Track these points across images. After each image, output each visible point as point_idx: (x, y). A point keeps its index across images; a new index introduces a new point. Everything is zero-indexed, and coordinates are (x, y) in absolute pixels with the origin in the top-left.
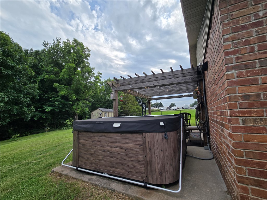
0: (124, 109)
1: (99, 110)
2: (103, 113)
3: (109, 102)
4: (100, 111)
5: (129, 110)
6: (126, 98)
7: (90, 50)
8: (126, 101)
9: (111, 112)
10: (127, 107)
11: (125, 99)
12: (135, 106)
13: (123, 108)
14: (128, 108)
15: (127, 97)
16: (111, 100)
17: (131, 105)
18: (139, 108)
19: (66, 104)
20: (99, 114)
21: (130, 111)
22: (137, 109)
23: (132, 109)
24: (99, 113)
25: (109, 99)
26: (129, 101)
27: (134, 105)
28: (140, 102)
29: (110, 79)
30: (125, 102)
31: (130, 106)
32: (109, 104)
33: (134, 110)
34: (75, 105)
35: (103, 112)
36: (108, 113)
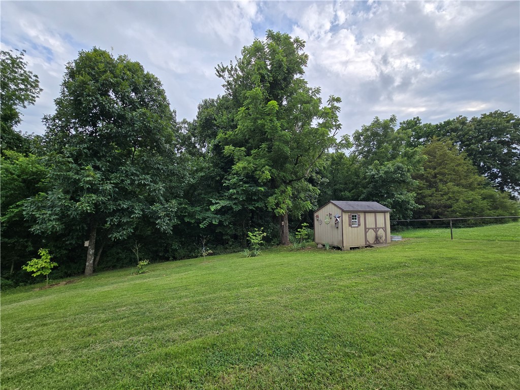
0: (427, 200)
1: (333, 206)
2: (346, 217)
3: (376, 182)
4: (336, 208)
5: (449, 202)
6: (435, 169)
7: (304, 42)
8: (435, 177)
9: (375, 212)
10: (442, 195)
11: (433, 172)
12: (473, 189)
13: (425, 197)
14: (445, 197)
15: (440, 164)
16: (381, 176)
17: (456, 188)
18: (491, 196)
19: (255, 194)
20: (333, 218)
21: (455, 207)
22: (484, 199)
23: (461, 201)
24: (333, 215)
25: (374, 175)
26: (450, 177)
27: (470, 187)
28: (494, 176)
29: (378, 120)
30: (433, 180)
31: (453, 193)
32: (375, 187)
33: (469, 202)
34: (276, 193)
35: (343, 211)
36: (362, 215)
